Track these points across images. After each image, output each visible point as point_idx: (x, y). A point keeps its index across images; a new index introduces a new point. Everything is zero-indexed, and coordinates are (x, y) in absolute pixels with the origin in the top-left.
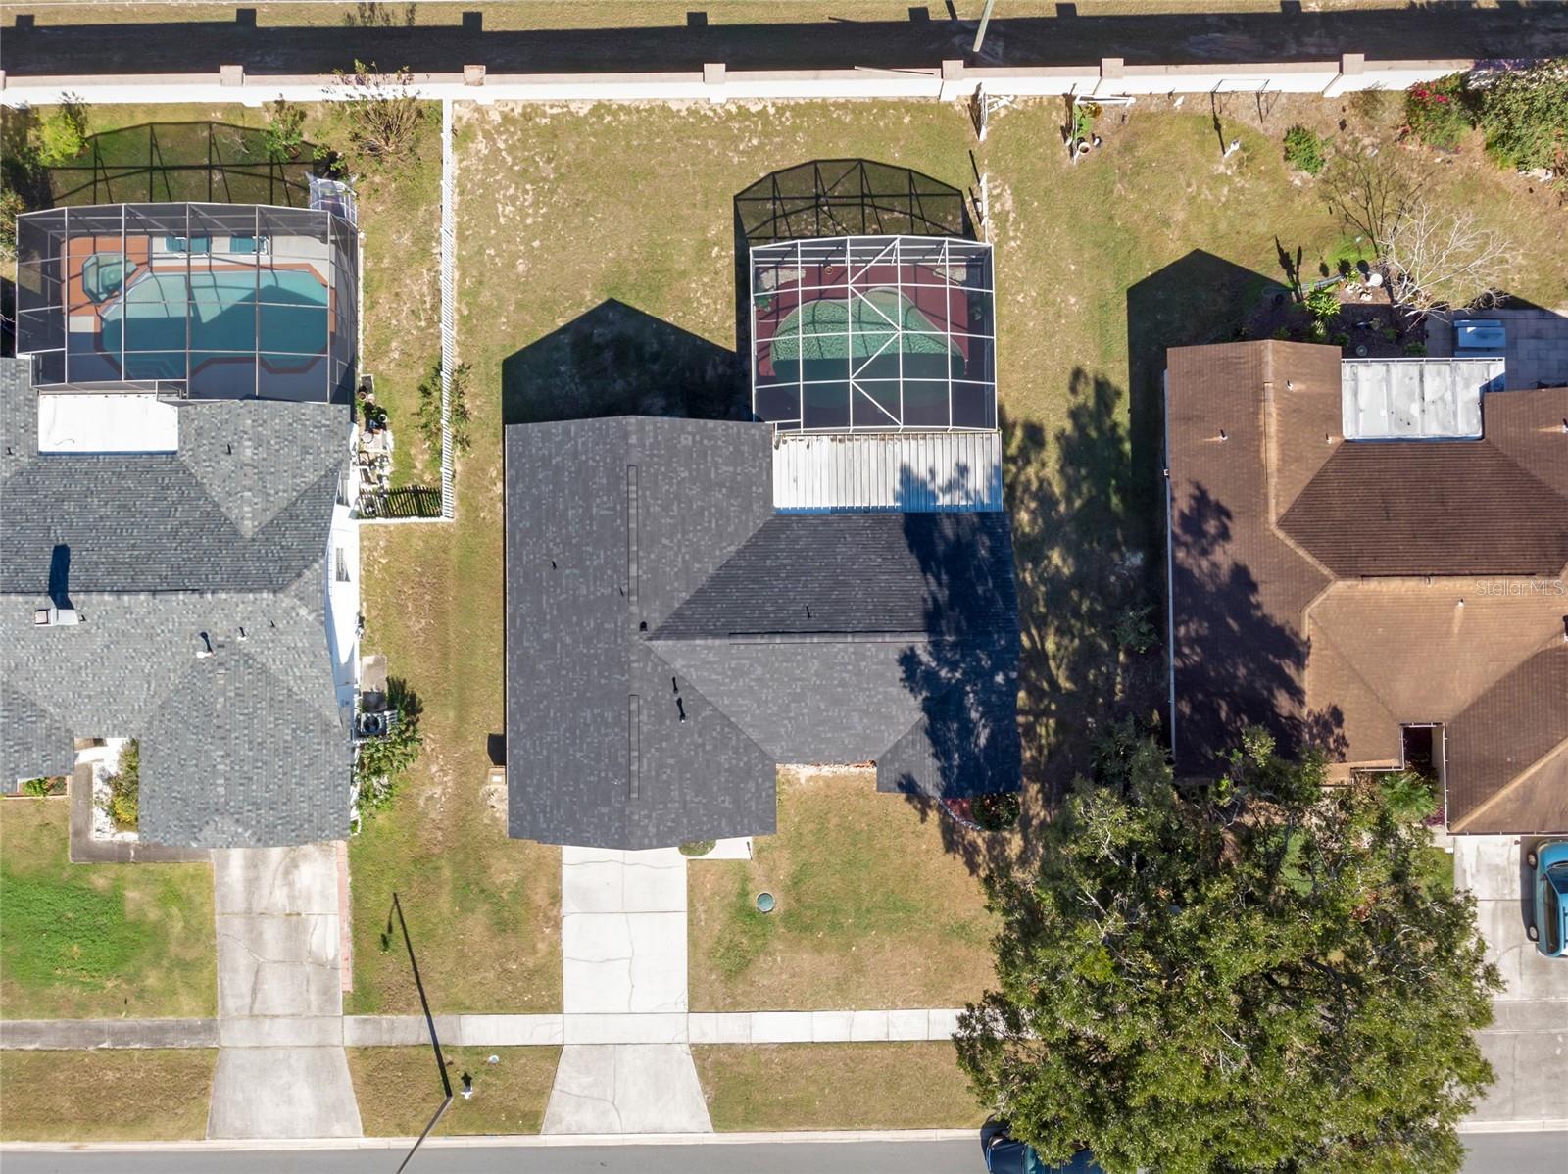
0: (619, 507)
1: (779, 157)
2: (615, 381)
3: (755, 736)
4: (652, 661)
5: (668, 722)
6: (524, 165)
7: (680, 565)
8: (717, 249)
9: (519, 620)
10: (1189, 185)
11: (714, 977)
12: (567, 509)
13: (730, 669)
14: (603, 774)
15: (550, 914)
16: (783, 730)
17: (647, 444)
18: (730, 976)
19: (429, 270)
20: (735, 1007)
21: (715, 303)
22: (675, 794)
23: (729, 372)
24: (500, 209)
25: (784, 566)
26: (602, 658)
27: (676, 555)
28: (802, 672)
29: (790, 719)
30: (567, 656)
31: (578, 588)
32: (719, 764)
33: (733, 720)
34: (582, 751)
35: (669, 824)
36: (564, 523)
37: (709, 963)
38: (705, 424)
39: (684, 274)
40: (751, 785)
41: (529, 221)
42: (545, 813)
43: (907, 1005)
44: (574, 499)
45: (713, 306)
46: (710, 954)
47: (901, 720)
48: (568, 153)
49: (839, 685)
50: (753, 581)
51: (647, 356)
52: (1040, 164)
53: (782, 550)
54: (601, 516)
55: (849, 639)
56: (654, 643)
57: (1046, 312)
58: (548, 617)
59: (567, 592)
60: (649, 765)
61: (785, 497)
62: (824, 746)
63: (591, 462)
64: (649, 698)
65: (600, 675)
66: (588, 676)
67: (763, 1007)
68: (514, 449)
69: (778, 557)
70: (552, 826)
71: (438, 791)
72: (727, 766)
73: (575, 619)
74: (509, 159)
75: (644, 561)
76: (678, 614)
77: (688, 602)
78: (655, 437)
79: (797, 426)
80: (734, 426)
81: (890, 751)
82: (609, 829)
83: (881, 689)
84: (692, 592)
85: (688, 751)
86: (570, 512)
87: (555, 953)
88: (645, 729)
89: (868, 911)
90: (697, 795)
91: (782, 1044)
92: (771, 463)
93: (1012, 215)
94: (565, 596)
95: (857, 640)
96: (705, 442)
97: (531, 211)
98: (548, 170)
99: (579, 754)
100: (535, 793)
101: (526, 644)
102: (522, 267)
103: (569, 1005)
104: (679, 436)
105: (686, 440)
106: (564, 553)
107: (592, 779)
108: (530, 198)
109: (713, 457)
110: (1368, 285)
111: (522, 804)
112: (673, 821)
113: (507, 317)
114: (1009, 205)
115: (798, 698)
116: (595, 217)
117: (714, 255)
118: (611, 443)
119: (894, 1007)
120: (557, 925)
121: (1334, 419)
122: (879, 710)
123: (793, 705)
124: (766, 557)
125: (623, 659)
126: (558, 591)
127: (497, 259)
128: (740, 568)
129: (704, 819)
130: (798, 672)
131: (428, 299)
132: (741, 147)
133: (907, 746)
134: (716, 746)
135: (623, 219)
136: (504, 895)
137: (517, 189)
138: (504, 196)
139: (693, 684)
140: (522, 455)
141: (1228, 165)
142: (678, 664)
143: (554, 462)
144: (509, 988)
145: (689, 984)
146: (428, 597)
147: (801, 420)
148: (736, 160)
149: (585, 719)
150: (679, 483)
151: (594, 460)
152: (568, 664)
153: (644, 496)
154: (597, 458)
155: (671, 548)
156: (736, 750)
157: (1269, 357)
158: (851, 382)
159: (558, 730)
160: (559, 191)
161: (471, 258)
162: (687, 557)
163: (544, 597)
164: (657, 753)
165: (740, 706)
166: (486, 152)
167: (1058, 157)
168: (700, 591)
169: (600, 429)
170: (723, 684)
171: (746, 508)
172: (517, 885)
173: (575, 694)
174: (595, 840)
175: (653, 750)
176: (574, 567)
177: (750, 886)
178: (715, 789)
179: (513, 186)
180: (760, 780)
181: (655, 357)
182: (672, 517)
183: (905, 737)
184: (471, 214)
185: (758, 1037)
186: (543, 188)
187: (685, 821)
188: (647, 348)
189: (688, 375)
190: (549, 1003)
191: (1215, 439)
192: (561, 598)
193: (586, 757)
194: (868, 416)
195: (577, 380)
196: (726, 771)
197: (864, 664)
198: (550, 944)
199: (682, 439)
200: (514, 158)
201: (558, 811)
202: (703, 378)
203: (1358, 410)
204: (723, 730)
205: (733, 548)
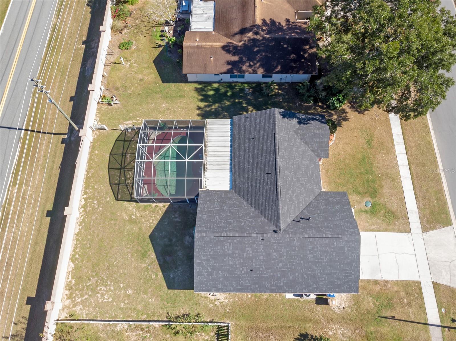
0: (229, 241)
1: (102, 194)
2: (178, 255)
3: (312, 198)
4: (288, 229)
5: (311, 224)
6: (89, 290)
7: (252, 220)
8: (132, 216)
9: (273, 288)
10: (132, 74)
11: (397, 223)
12: (229, 264)
13: (290, 202)
14: (332, 250)
15: (383, 285)
16: (310, 187)
17: (205, 229)
18: (395, 217)
19: (126, 332)
20: (406, 216)
21: (152, 217)
22: (337, 223)
24: (106, 300)
25: (251, 185)
26: (288, 249)
27: (247, 221)
28: (290, 177)
29: (306, 184)
30: (287, 265)
31: (260, 260)
32: (324, 209)
33: (307, 204)
34: (324, 259)
35: (349, 224)
36: (235, 266)
37: (392, 225)
38: (199, 211)
39: (140, 229)
40: (331, 199)
41: (112, 288)
42: (348, 276)
43: (396, 159)
44: (225, 261)
45: (153, 218)
46: (389, 224)
47: (304, 148)
48: (88, 272)
49: (294, 166)
50: (257, 194)
51: (169, 243)
52: (118, 113)
53: (245, 186)
54: (233, 249)
55: (278, 160)
56: (281, 228)
57: (167, 112)
58: (272, 274)
59: (262, 265)
60: (328, 231)
61: (226, 186)
62: (314, 175)
63: (211, 253)
64: (303, 231)
65: (294, 250)
66: (294, 256)
67: (405, 206)
68: (204, 289)
69: (248, 187)
70: (353, 273)
71: (339, 331)
73: (272, 262)
74: (86, 296)
75: (250, 231)
76: (270, 220)
77: (265, 217)
78: (203, 227)
79: (201, 180)
80: (200, 202)
81: (314, 153)
82: (353, 247)
83: (294, 153)
84: (261, 216)
85: (321, 218)
86: (230, 263)
87: (398, 283)
88: (315, 232)
89: (366, 170)
90: (337, 216)
91: (416, 200)
92: (213, 191)
93: (134, 121)
94: (263, 266)
95: (278, 157)
96: (205, 211)
97: (108, 288)
98: (93, 280)
99: (325, 261)
100: (340, 281)
101: (282, 284)
102: (130, 292)
103: (417, 279)
104: (203, 219)
105: (205, 217)
106: (246, 266)
107: (334, 254)
108: (103, 288)
109: (211, 208)
110: (167, 31)
111: (345, 287)
112: (347, 223)
113: (149, 298)
114: (130, 122)
115: (299, 180)
116: (115, 262)
117: (134, 217)
118: (204, 244)
119: (397, 164)
120: (386, 282)
121: (207, 33)
122: (301, 155)
123: (301, 182)
124: (248, 191)
125: (288, 240)
126: (261, 269)
127: (126, 302)
128: (252, 200)
129: (345, 213)
130: (290, 179)
131: (138, 332)
132: (97, 207)
133: (313, 147)
134: (318, 210)
135: (117, 251)
136: (378, 303)
137: (98, 293)
138: (101, 299)
139: (296, 216)
140: (206, 285)
141: (127, 64)
142: (289, 220)
143: (210, 270)
144: (414, 303)
145: (401, 232)
146: (261, 335)
147: (199, 178)
148: (101, 209)
149: (311, 257)
150: (221, 219)
151: (211, 252)
152: (290, 265)
153: (226, 231)
154: (210, 250)
155: (245, 222)
156: (318, 204)
157: (188, 44)
158: (187, 160)
159: (316, 270)
160: (102, 276)
161: (124, 314)
162: (248, 217)
163: (264, 275)
164: (323, 228)
165: (303, 200)
166: (81, 306)
167: (117, 108)
168: (261, 213)
169: (199, 249)
170: (295, 205)
171: (230, 198)
172: (373, 298)
173: (302, 262)
174: (358, 253)
175: (322, 230)
176: (252, 262)
178: (333, 210)
179: (97, 295)
180: (328, 196)
181: (170, 240)
182: (234, 222)
183: (310, 148)
184: (106, 313)
185: (416, 209)
186: (100, 282)
187: (347, 219)
188: (166, 243)
189: (178, 228)
190: (417, 286)
191: (212, 60)
192: (264, 268)
193: (326, 257)
194: (200, 155)
196: (326, 206)
197: (286, 157)
198: (395, 285)
200: (86, 294)
201: (347, 270)
203: (205, 28)
204: (312, 207)
205: (245, 203)
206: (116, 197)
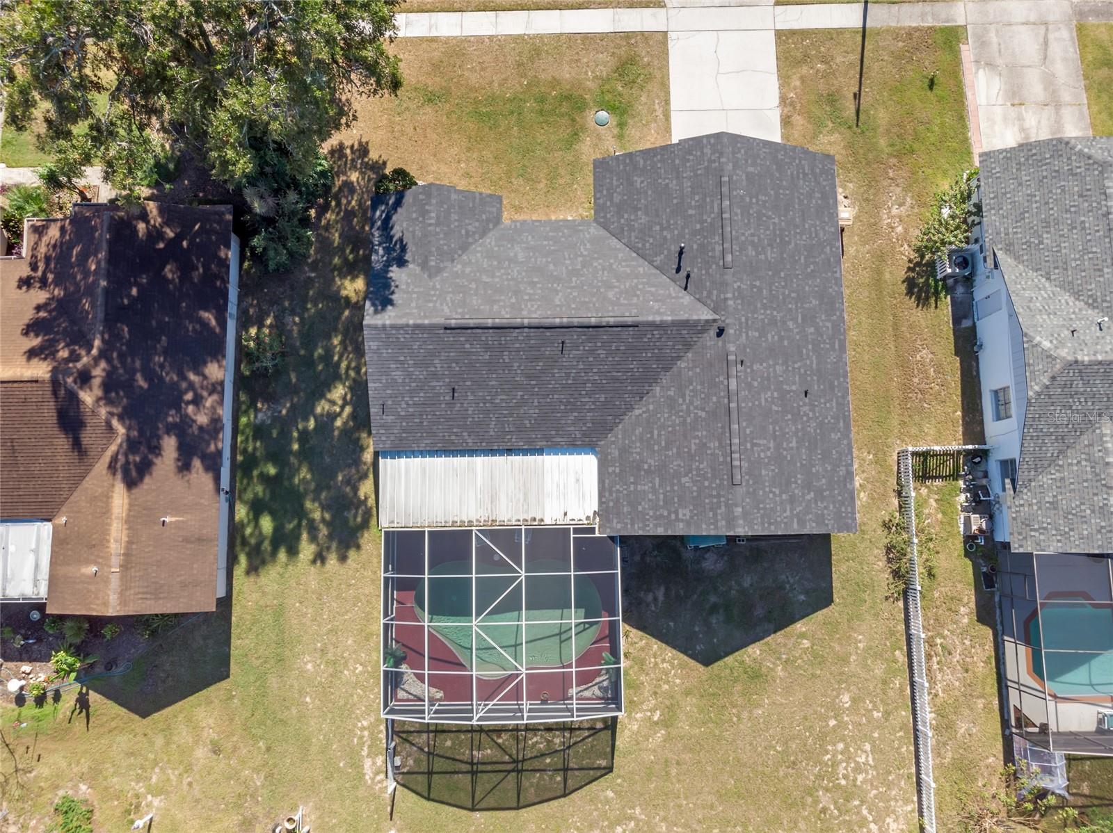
0: (749, 446)
1: (595, 813)
2: (751, 585)
3: (614, 242)
4: (712, 301)
5: (695, 247)
6: (850, 805)
7: (687, 392)
8: (656, 718)
9: (837, 346)
10: (190, 784)
11: (645, 60)
12: (798, 448)
13: (638, 296)
14: (754, 200)
15: (791, 109)
16: (588, 246)
17: (723, 508)
18: (632, 60)
19: (936, 695)
20: (628, 36)
21: (656, 664)
22: (687, 184)
23: (642, 594)
24: (870, 759)
25: (588, 395)
26: (759, 305)
27: (691, 403)
28: (571, 293)
29: (582, 255)
30: (791, 309)
31: (784, 372)
32: (647, 214)
33: (635, 255)
34: (774, 223)
35: (691, 157)
36: (800, 434)
37: (651, 71)
38: (666, 530)
39: (688, 693)
40: (617, 198)
41: (841, 746)
42: (805, 175)
43: (480, 39)
44: (792, 457)
45: (659, 660)
46: (649, 78)
47: (479, 255)
48: (804, 819)
49: (537, 282)
50: (616, 379)
51: (721, 611)
52: (336, 806)
53: (590, 410)
54: (765, 438)
55: (526, 321)
56: (710, 317)
58: (810, 347)
59: (794, 368)
60: (712, 207)
61: (585, 466)
62: (551, 234)
63: (777, 492)
64: (714, 266)
65: (760, 289)
66: (771, 290)
67: (603, 36)
68: (849, 509)
69: (594, 403)
70: (797, 161)
71: (895, 211)
72: (639, 213)
73: (786, 343)
74: (865, 812)
75: (722, 394)
76: (688, 346)
77: (679, 358)
78: (715, 515)
79: (576, 531)
80: (637, 530)
81: (490, 230)
82: (746, 153)
83: (497, 280)
84: (675, 369)
85: (676, 223)
86: (794, 444)
87: (784, 78)
88: (717, 238)
89: (512, 113)
90: (667, 185)
91: (587, 8)
92: (601, 495)
93: (365, 753)
94: (796, 366)
95: (519, 320)
96: (666, 513)
97: (840, 757)
98: (825, 799)
99: (776, 220)
100: (814, 192)
101: (829, 324)
102: (846, 699)
103: (771, 37)
104: (692, 517)
105: (684, 513)
106: (799, 406)
107: (763, 198)
108: (841, 770)
109: (658, 499)
110: (23, 682)
111: (824, 183)
112: (688, 160)
113: (857, 648)
114: (368, 763)
115: (574, 272)
116: (776, 750)
117: (658, 712)
118: (759, 509)
119: (491, 37)
120: (783, 100)
121: (59, 541)
122: (499, 263)
123: (579, 267)
124: (605, 404)
125: (739, 301)
126: (802, 371)
127: (870, 706)
128: (631, 392)
129: (659, 165)
130: (575, 294)
131: (935, 667)
132: (632, 824)
133: (474, 233)
134: (650, 229)
135: (747, 746)
136: (831, 125)
137: (855, 780)
138: (867, 773)
139: (672, 283)
140: (842, 503)
141: (149, 805)
142: (686, 299)
143: (812, 494)
144: (822, 49)
145: (667, 54)
147: (572, 536)
148: (638, 810)
149: (772, 252)
150: (690, 471)
151: (774, 493)
152: (790, 303)
153: (724, 456)
154: (771, 495)
155: (696, 408)
156: (631, 229)
157: (113, 598)
158: (523, 573)
159: (796, 244)
160: (812, 778)
161: (896, 708)
162: (681, 401)
163: (814, 366)
164: (705, 218)
165: (628, 266)
166: (888, 820)
167: (318, 813)
168: (666, 369)
169: (770, 524)
170: (644, 284)
171: (624, 451)
172: (821, 132)
173: (782, 274)
174: (758, 144)
175: (709, 220)
176: (789, 392)
177: (616, 131)
178: (650, 192)
179: (858, 783)
180: (608, 203)
181: (714, 609)
182: (696, 437)
183: (476, 241)
184: (899, 754)
185: (608, 13)
186: (829, 781)
187: (677, 161)
188: (721, 618)
189: (682, 592)
190: (787, 39)
191: (174, 519)
192: (799, 364)
193: (769, 218)
194: (505, 537)
195: (788, 586)
196: (640, 209)
197: (513, 300)
198: (789, 85)
199: (688, 514)
200: (858, 813)
201: (792, 174)
202: (667, 589)
203: (36, 551)
204: (644, 245)
205: (637, 412)
206: (603, 772)
